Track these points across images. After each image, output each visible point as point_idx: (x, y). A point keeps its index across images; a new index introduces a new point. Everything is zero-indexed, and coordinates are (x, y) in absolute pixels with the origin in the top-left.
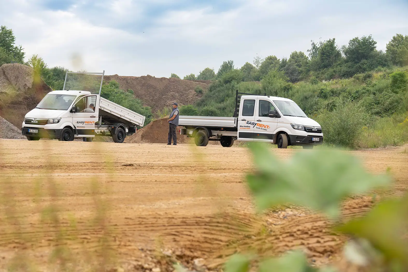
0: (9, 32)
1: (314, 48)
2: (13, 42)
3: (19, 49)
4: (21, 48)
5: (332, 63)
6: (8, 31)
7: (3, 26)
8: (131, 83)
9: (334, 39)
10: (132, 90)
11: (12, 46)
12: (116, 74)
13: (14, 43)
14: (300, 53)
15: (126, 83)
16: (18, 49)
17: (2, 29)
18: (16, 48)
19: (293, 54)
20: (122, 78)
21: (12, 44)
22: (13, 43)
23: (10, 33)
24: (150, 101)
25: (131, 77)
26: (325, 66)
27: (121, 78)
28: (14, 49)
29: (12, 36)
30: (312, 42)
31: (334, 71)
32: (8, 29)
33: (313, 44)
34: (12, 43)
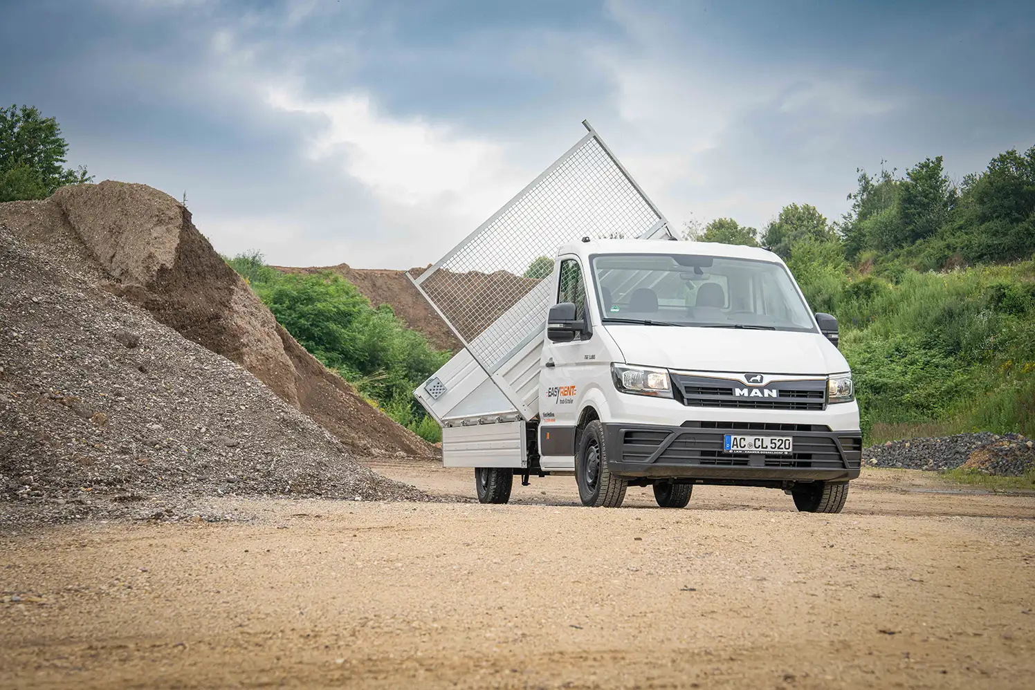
0: (47, 126)
1: (865, 189)
2: (59, 158)
3: (79, 178)
4: (84, 174)
5: (939, 224)
6: (43, 122)
7: (29, 107)
8: (384, 287)
9: (939, 160)
10: (389, 306)
11: (57, 170)
12: (344, 264)
13: (64, 161)
14: (807, 208)
15: (370, 288)
16: (76, 177)
17: (24, 117)
18: (71, 173)
19: (787, 211)
20: (360, 275)
21: (57, 164)
22: (61, 161)
23: (51, 128)
24: (443, 336)
25: (383, 272)
26: (916, 235)
27: (357, 273)
28: (63, 177)
29: (58, 140)
30: (861, 173)
31: (948, 247)
32: (42, 117)
33: (864, 177)
34: (57, 160)
